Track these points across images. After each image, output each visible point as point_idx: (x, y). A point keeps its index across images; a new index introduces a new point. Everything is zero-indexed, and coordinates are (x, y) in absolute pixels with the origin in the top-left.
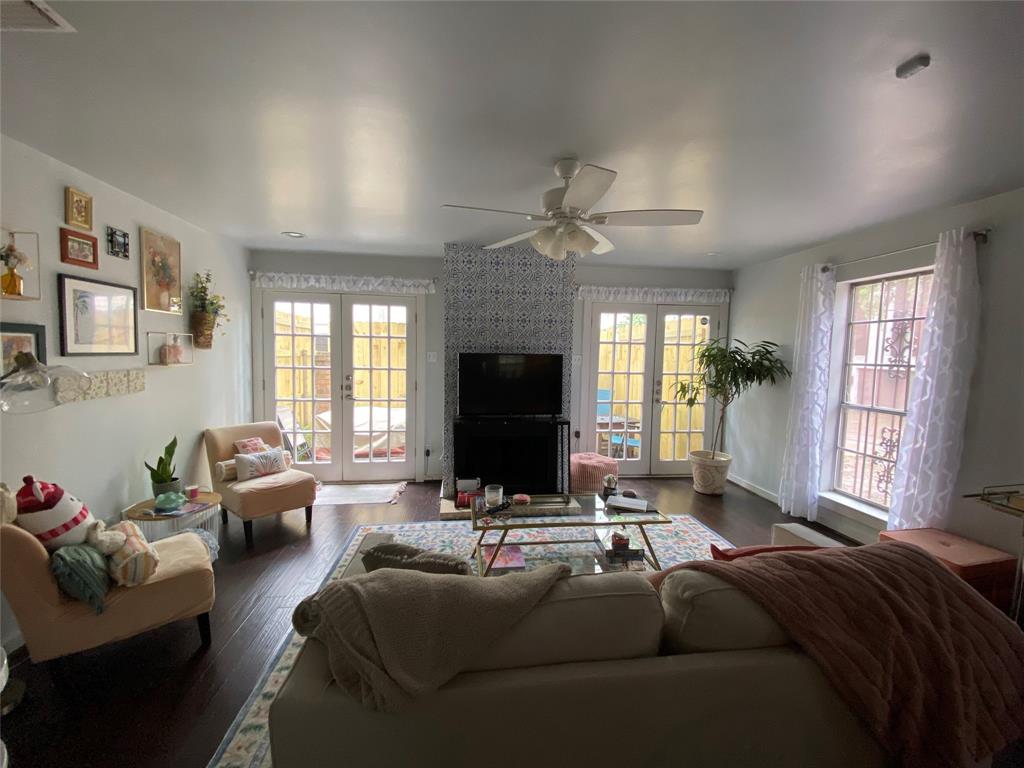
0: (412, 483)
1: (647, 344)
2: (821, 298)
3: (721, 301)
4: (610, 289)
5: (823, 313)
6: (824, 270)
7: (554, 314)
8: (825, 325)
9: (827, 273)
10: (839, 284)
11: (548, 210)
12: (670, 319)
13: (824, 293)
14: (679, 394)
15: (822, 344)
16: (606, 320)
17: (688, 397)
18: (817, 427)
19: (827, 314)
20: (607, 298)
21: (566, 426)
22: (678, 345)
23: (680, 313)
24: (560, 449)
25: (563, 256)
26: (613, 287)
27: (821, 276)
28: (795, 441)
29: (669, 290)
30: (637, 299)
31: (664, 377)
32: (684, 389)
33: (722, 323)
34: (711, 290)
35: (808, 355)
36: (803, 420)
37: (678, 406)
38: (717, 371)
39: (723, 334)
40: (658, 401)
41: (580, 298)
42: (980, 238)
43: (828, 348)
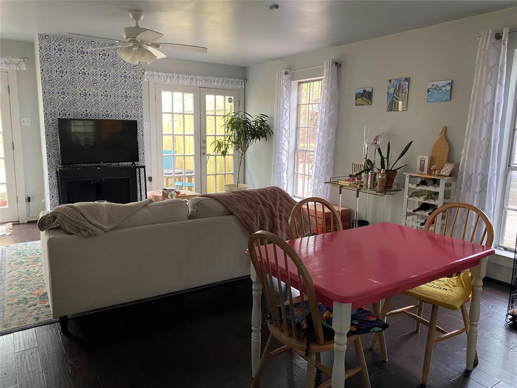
0: (16, 223)
1: (194, 115)
2: (285, 89)
3: (240, 87)
4: (167, 74)
5: (286, 98)
6: (286, 73)
7: (128, 92)
8: (287, 105)
9: (287, 75)
10: (292, 82)
11: (127, 38)
12: (209, 98)
13: (286, 87)
14: (217, 149)
15: (286, 116)
16: (166, 96)
17: (222, 150)
18: (284, 162)
19: (288, 99)
20: (165, 81)
21: (142, 170)
22: (215, 116)
23: (216, 94)
24: (139, 186)
25: (137, 63)
26: (169, 73)
27: (284, 77)
28: (276, 171)
29: (206, 78)
30: (186, 83)
31: (207, 137)
32: (219, 145)
33: (241, 102)
34: (233, 80)
35: (279, 122)
36: (278, 160)
37: (217, 157)
38: (238, 133)
39: (242, 109)
40: (204, 154)
41: (146, 80)
42: (338, 65)
43: (288, 118)
